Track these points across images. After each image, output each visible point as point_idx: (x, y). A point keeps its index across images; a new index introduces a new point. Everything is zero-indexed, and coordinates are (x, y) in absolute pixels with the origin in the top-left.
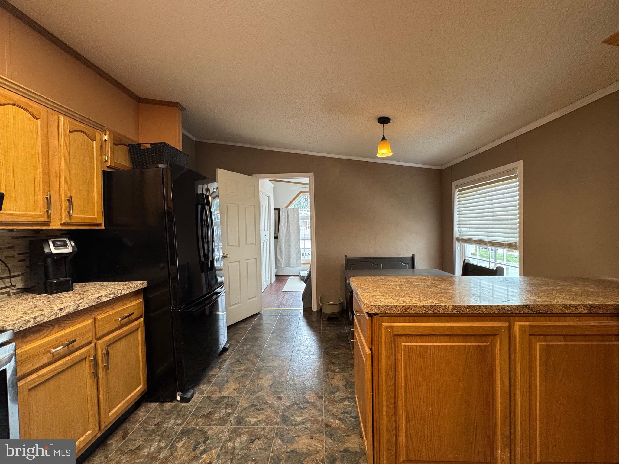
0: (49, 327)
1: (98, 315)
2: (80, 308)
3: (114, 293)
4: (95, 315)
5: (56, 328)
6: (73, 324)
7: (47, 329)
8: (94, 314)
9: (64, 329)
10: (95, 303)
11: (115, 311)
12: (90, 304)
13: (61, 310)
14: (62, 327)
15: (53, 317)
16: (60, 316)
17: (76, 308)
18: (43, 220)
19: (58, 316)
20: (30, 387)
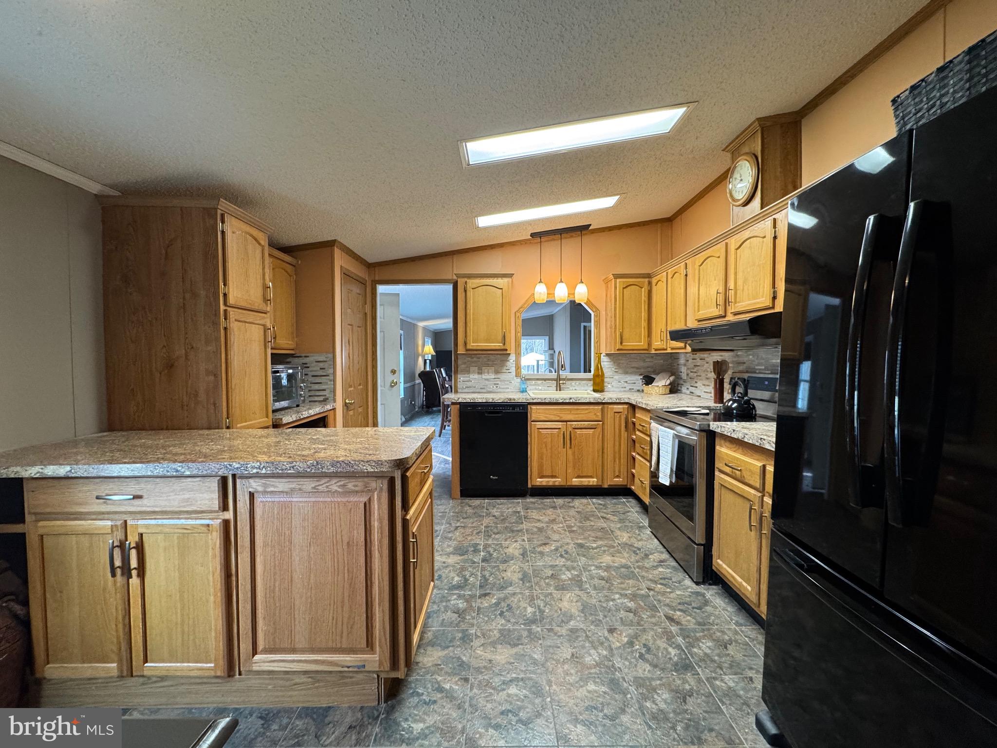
0: (737, 445)
2: (746, 440)
5: (741, 450)
6: (751, 456)
7: (735, 445)
9: (745, 455)
12: (754, 442)
13: (734, 430)
14: (744, 452)
15: (729, 434)
17: (743, 437)
19: (731, 435)
20: (721, 482)
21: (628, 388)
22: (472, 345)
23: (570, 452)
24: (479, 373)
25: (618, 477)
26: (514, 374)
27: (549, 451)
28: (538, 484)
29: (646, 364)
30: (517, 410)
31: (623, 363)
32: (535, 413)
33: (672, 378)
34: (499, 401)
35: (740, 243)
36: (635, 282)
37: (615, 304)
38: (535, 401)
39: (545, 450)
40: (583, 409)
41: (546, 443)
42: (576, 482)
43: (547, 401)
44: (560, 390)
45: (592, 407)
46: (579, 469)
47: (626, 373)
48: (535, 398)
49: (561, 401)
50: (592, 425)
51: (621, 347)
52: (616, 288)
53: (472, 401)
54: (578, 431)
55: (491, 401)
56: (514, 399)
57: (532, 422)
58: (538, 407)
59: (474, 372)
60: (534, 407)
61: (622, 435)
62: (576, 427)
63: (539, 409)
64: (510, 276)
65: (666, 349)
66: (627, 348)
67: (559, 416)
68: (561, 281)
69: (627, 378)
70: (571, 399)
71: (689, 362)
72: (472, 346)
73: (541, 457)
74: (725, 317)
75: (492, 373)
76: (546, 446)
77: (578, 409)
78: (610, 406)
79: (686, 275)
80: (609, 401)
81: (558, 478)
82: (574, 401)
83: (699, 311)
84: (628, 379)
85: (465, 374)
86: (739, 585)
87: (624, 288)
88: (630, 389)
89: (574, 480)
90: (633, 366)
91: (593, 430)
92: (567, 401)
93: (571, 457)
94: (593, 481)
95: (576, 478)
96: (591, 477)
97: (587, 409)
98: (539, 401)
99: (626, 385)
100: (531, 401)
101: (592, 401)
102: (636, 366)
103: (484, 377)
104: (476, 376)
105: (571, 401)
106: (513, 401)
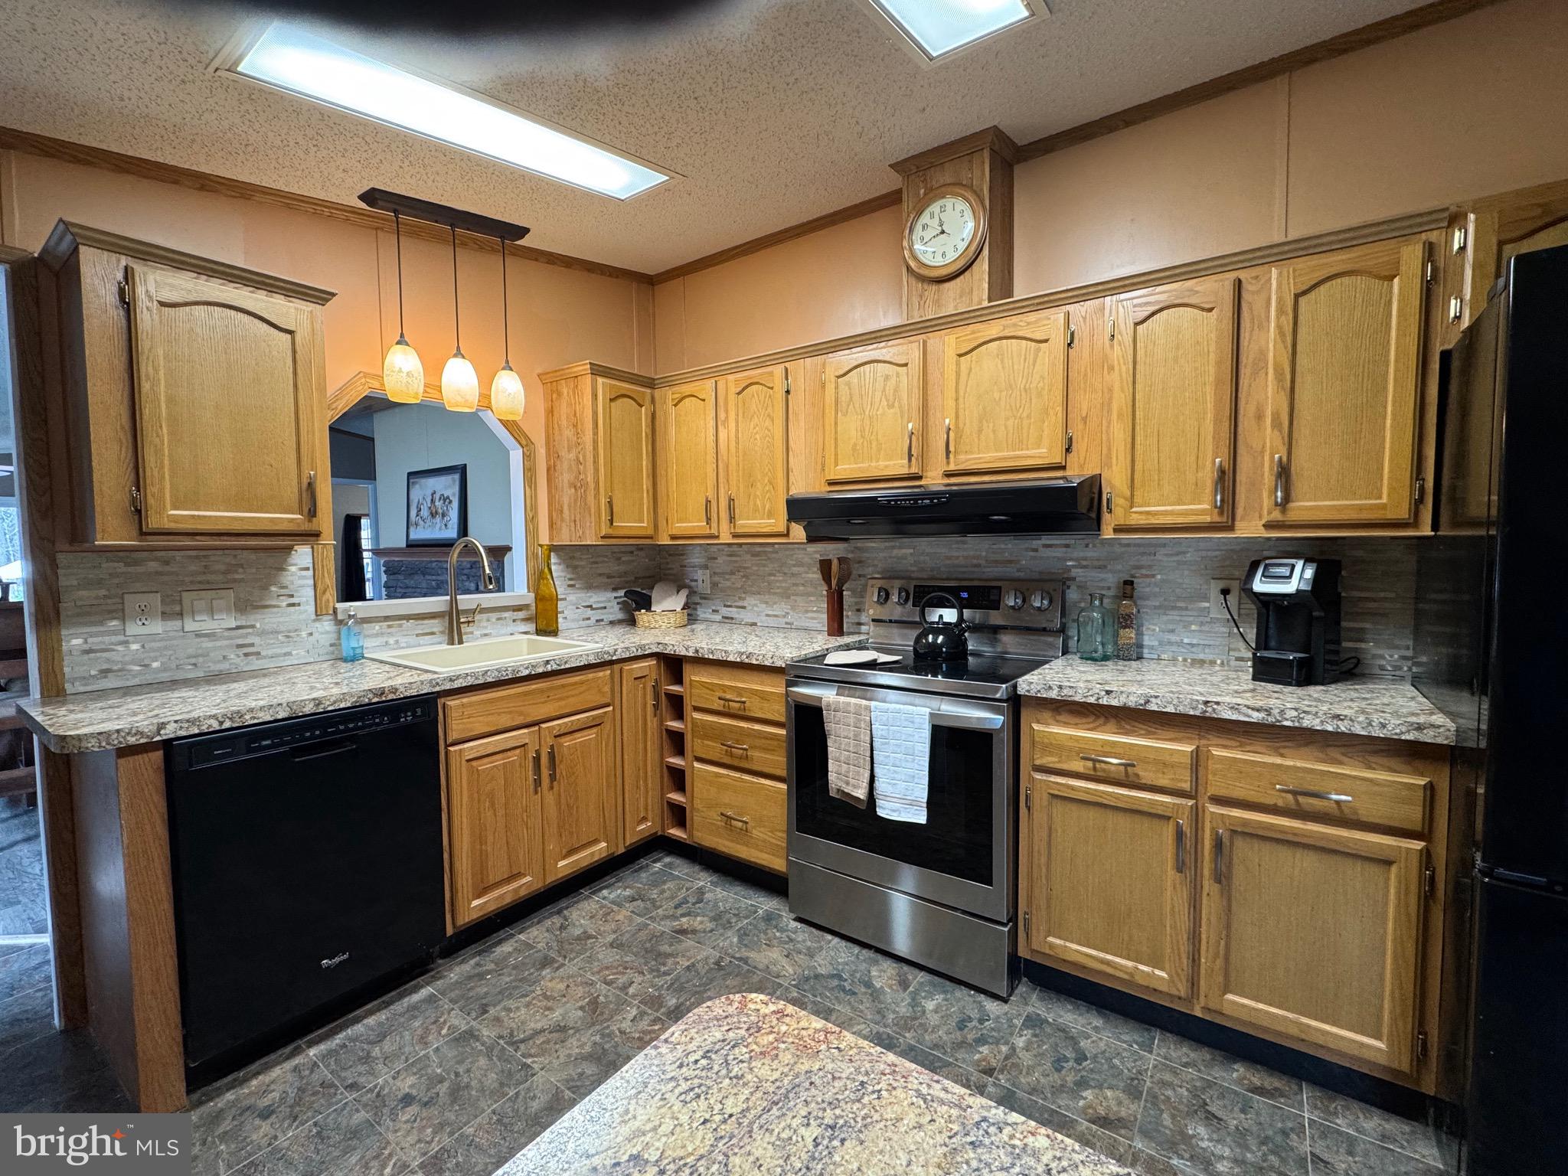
0: (1098, 717)
1: (1217, 746)
2: (1153, 707)
3: (1268, 712)
4: (1214, 742)
5: (1112, 725)
6: (1148, 735)
7: (1094, 717)
8: (1208, 739)
9: (1127, 733)
10: (1198, 713)
11: (1278, 761)
12: (1181, 709)
13: (1108, 692)
14: (1123, 728)
15: (1092, 700)
16: (1105, 703)
17: (1143, 702)
18: (1208, 519)
19: (1101, 702)
20: (1052, 792)
21: (593, 620)
22: (173, 514)
23: (550, 798)
24: (165, 616)
25: (644, 819)
26: (311, 608)
27: (501, 812)
28: (475, 915)
29: (622, 568)
30: (407, 718)
31: (583, 567)
32: (458, 718)
33: (684, 593)
34: (342, 705)
35: (976, 344)
36: (629, 389)
37: (596, 433)
38: (457, 685)
39: (489, 814)
40: (576, 683)
41: (491, 796)
42: (565, 866)
43: (490, 680)
44: (461, 642)
45: (590, 675)
46: (571, 833)
47: (589, 587)
48: (458, 677)
49: (526, 672)
50: (594, 718)
51: (610, 531)
52: (595, 396)
53: (227, 725)
54: (566, 742)
55: (309, 709)
56: (394, 690)
57: (452, 745)
58: (465, 700)
59: (144, 613)
60: (452, 702)
61: (649, 723)
62: (562, 732)
63: (471, 704)
64: (321, 297)
65: (717, 537)
66: (621, 533)
67: (521, 713)
68: (459, 354)
69: (591, 597)
70: (548, 662)
71: (720, 560)
72: (176, 519)
73: (479, 838)
74: (920, 478)
75: (228, 610)
76: (493, 804)
77: (563, 686)
78: (627, 667)
79: (788, 392)
80: (624, 656)
81: (525, 875)
82: (555, 667)
83: (836, 465)
84: (592, 600)
85: (101, 623)
86: (1126, 973)
87: (611, 400)
88: (597, 621)
89: (561, 864)
90: (599, 572)
91: (594, 730)
92: (540, 670)
93: (552, 811)
94: (600, 850)
95: (564, 858)
96: (596, 841)
97: (582, 683)
98: (470, 681)
99: (589, 612)
100: (448, 686)
101: (592, 660)
102: (606, 571)
103: (190, 625)
104: (157, 627)
105: (549, 668)
106: (390, 697)
